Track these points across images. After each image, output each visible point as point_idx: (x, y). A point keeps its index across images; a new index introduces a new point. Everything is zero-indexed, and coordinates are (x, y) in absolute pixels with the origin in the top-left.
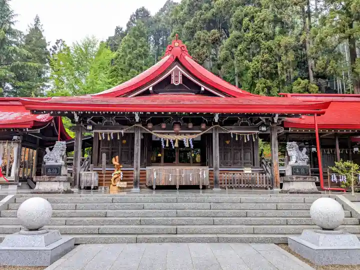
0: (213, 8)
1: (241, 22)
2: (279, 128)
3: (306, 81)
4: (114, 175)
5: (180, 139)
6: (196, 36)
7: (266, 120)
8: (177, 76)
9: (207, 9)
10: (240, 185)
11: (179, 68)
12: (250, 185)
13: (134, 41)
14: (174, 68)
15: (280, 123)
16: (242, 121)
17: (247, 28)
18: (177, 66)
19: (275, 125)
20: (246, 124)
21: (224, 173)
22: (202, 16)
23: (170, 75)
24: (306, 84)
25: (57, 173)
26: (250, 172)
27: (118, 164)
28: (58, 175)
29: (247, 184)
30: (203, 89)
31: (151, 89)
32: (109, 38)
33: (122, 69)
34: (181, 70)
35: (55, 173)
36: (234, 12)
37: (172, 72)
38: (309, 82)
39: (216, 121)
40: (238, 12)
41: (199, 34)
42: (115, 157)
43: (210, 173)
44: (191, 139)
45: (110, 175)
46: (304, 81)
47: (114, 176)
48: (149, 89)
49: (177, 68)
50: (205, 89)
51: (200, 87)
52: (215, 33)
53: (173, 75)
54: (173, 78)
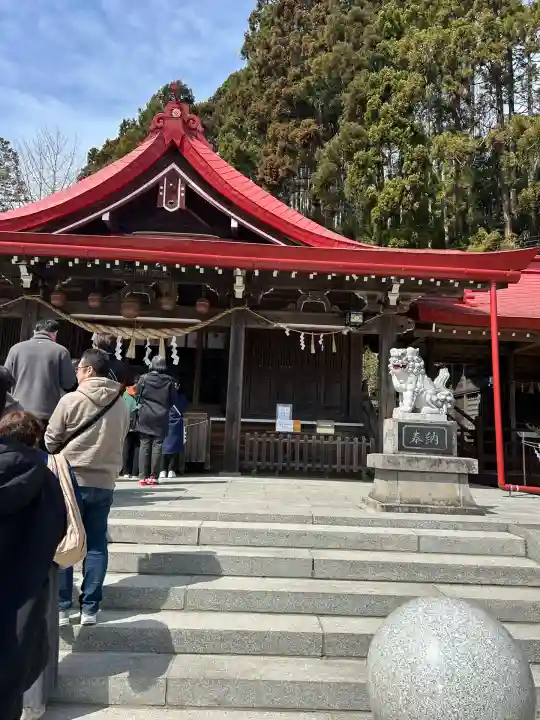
0: (307, 73)
1: (363, 102)
2: (403, 321)
7: (371, 298)
8: (172, 192)
9: (297, 78)
10: (292, 465)
11: (181, 172)
12: (318, 466)
14: (166, 171)
15: (406, 309)
16: (309, 300)
17: (375, 117)
18: (174, 166)
20: (319, 308)
21: (252, 432)
22: (285, 91)
23: (156, 188)
26: (331, 431)
29: (309, 461)
30: (234, 224)
31: (106, 217)
34: (183, 175)
36: (352, 79)
37: (162, 178)
39: (240, 294)
40: (359, 79)
41: (275, 128)
43: (213, 430)
44: (174, 338)
48: (100, 217)
49: (173, 170)
50: (240, 224)
51: (228, 219)
52: (309, 125)
53: (163, 188)
54: (163, 194)
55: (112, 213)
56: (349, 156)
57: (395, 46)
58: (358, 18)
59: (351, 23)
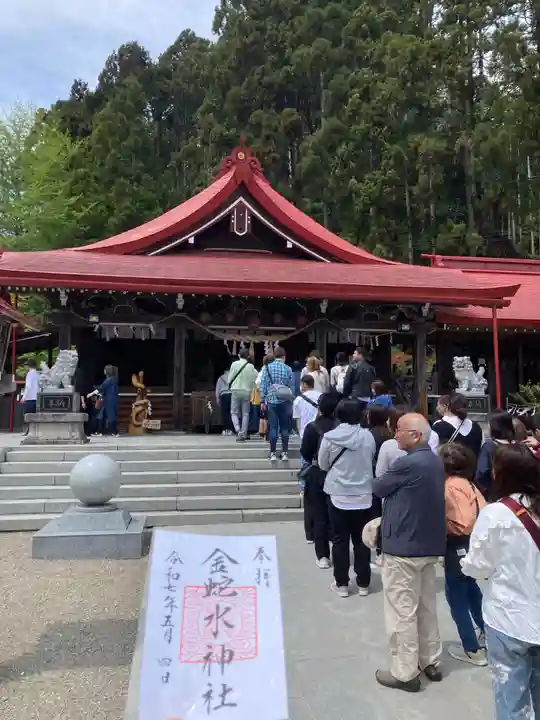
0: (287, 62)
3: (462, 225)
4: (137, 406)
5: (257, 341)
6: (252, 119)
7: (408, 310)
8: (241, 220)
9: (276, 65)
11: (247, 204)
13: (122, 120)
14: (236, 203)
15: (432, 317)
16: (368, 312)
17: (356, 114)
18: (241, 199)
19: (422, 320)
20: (375, 317)
22: (266, 79)
23: (228, 217)
24: (461, 232)
25: (66, 406)
27: (143, 386)
28: (68, 411)
30: (289, 245)
31: (191, 241)
32: (59, 102)
33: (96, 178)
34: (249, 206)
35: (61, 406)
37: (233, 209)
38: (467, 227)
39: (323, 310)
42: (137, 374)
44: (277, 342)
45: (129, 406)
46: (459, 226)
47: (136, 410)
48: (187, 241)
49: (241, 202)
50: (294, 245)
51: (285, 241)
52: (290, 114)
53: (234, 216)
54: (234, 221)
55: (196, 237)
56: (332, 149)
57: (371, 47)
58: (335, 15)
59: (328, 20)
